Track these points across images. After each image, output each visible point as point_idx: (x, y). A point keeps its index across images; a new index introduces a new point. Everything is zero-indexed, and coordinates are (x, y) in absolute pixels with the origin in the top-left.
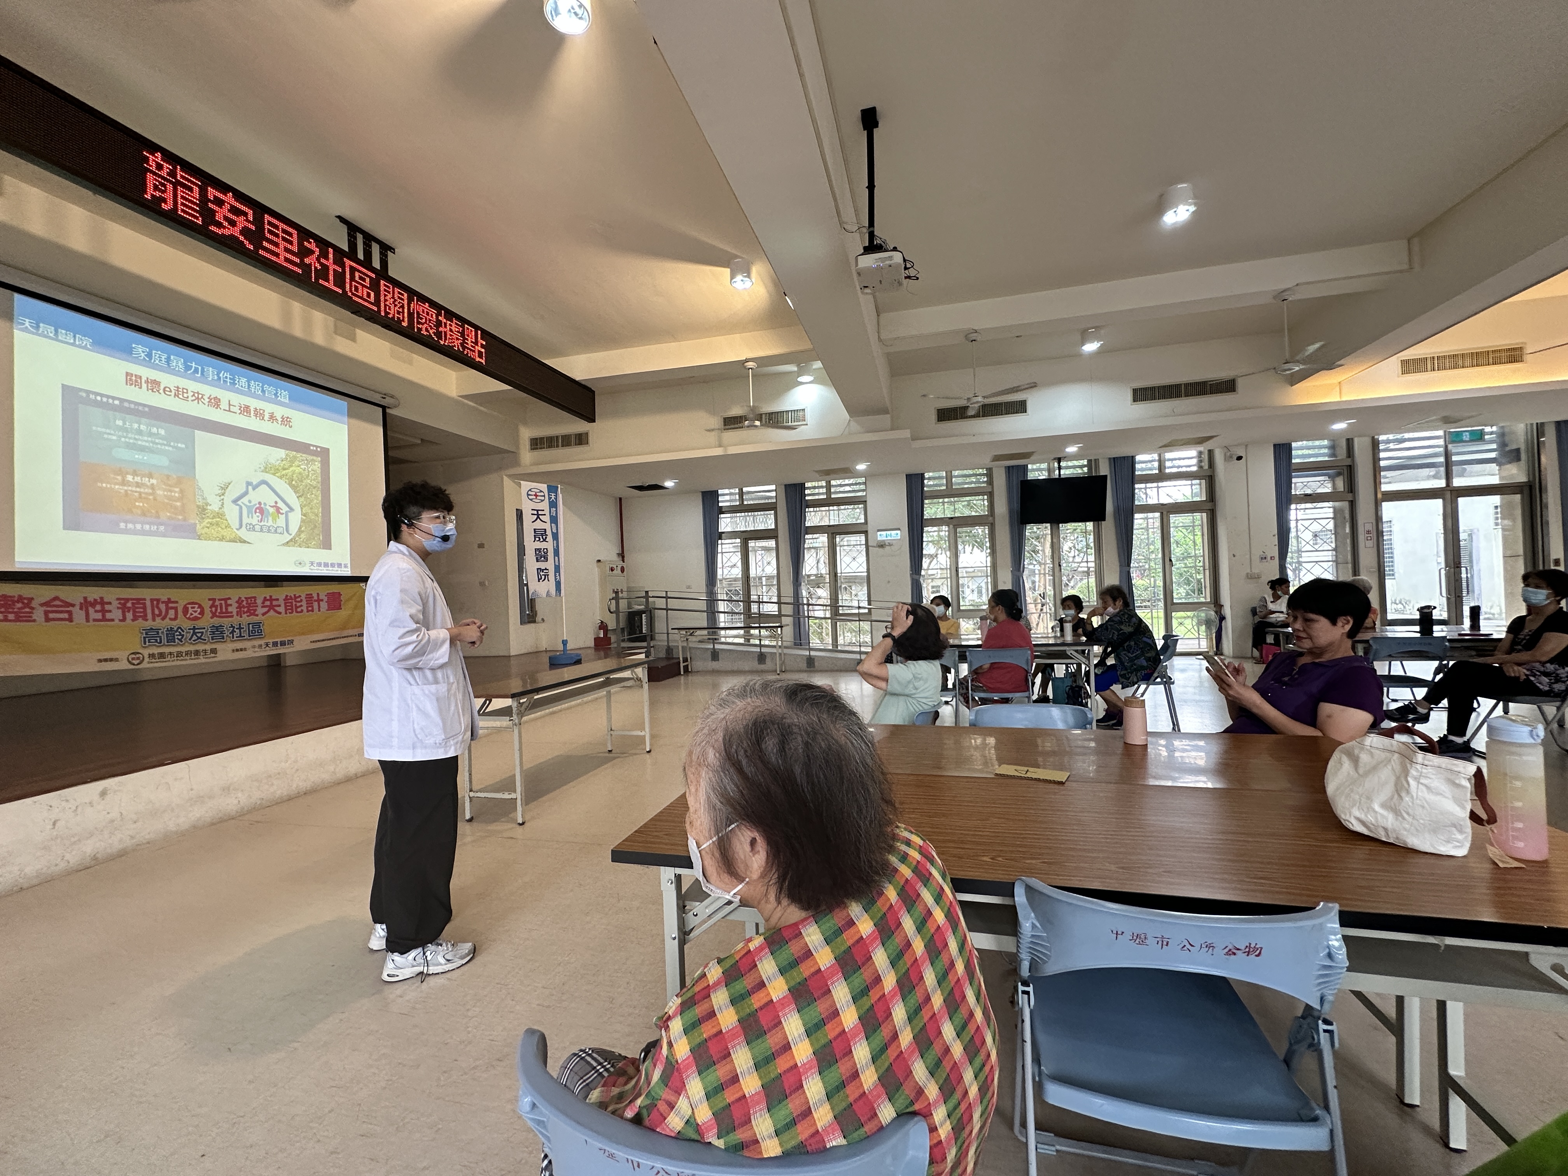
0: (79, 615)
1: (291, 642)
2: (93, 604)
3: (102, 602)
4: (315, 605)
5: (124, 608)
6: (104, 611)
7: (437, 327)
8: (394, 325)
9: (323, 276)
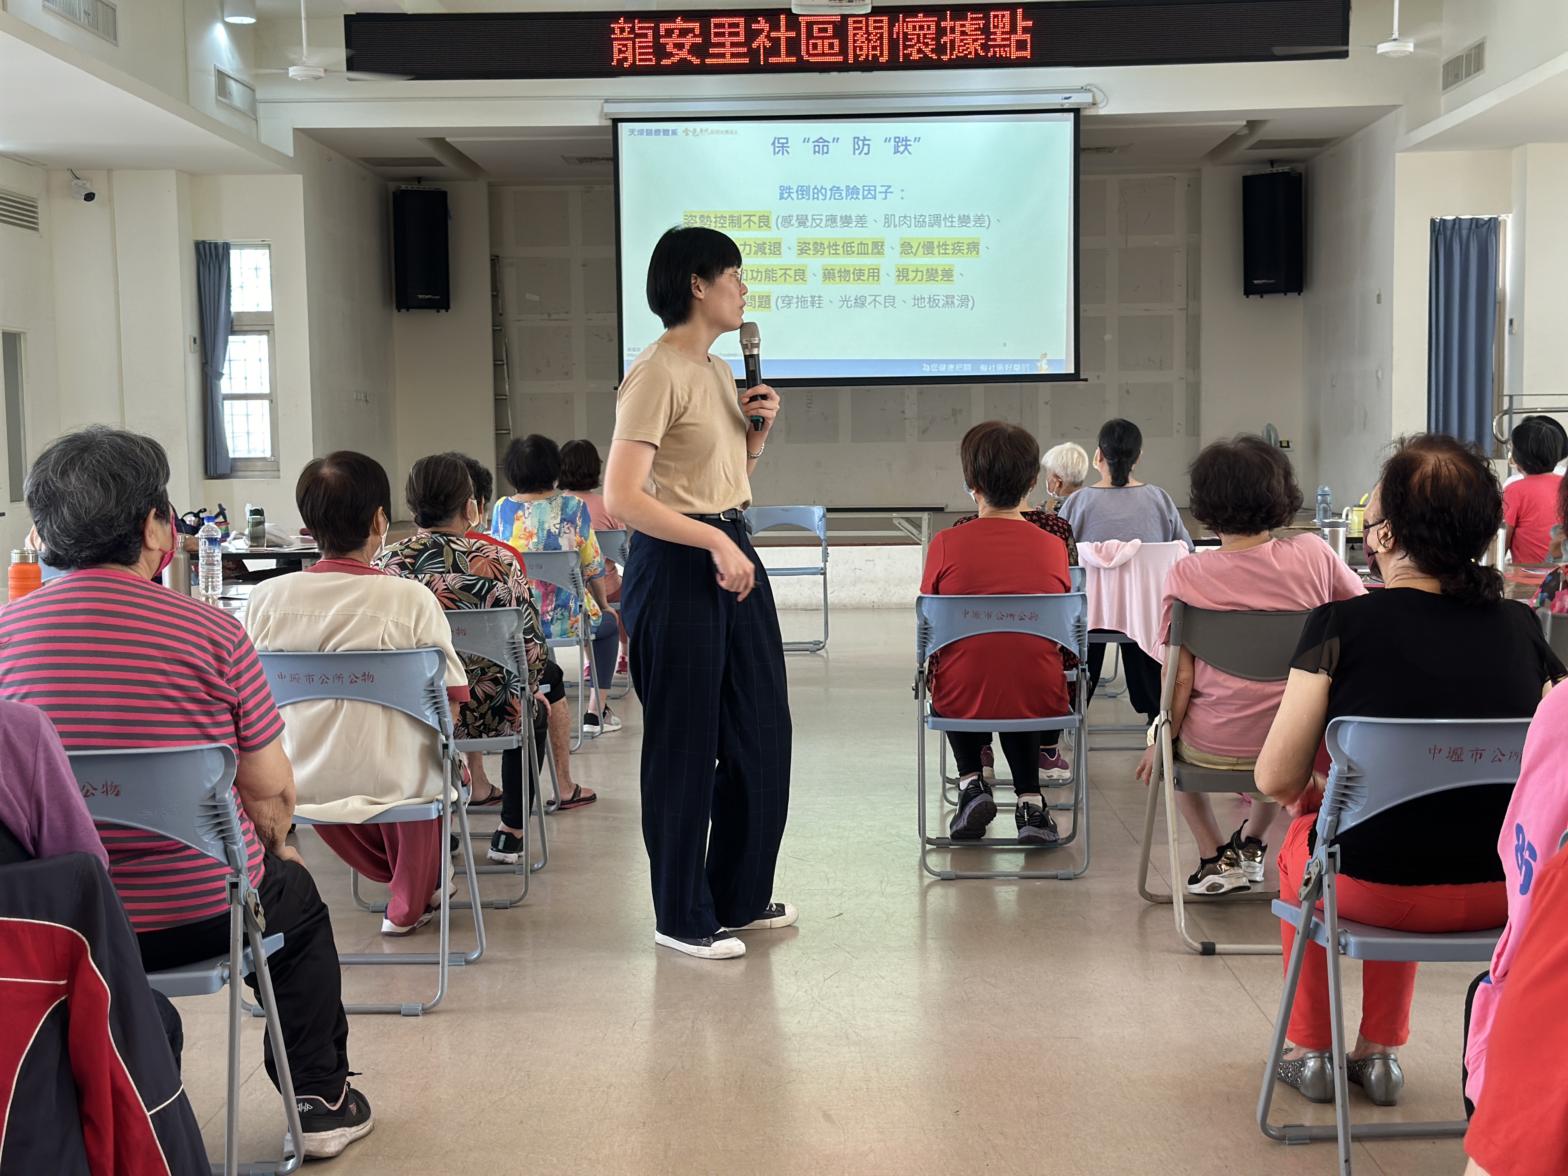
7: (937, 39)
8: (870, 66)
9: (774, 50)
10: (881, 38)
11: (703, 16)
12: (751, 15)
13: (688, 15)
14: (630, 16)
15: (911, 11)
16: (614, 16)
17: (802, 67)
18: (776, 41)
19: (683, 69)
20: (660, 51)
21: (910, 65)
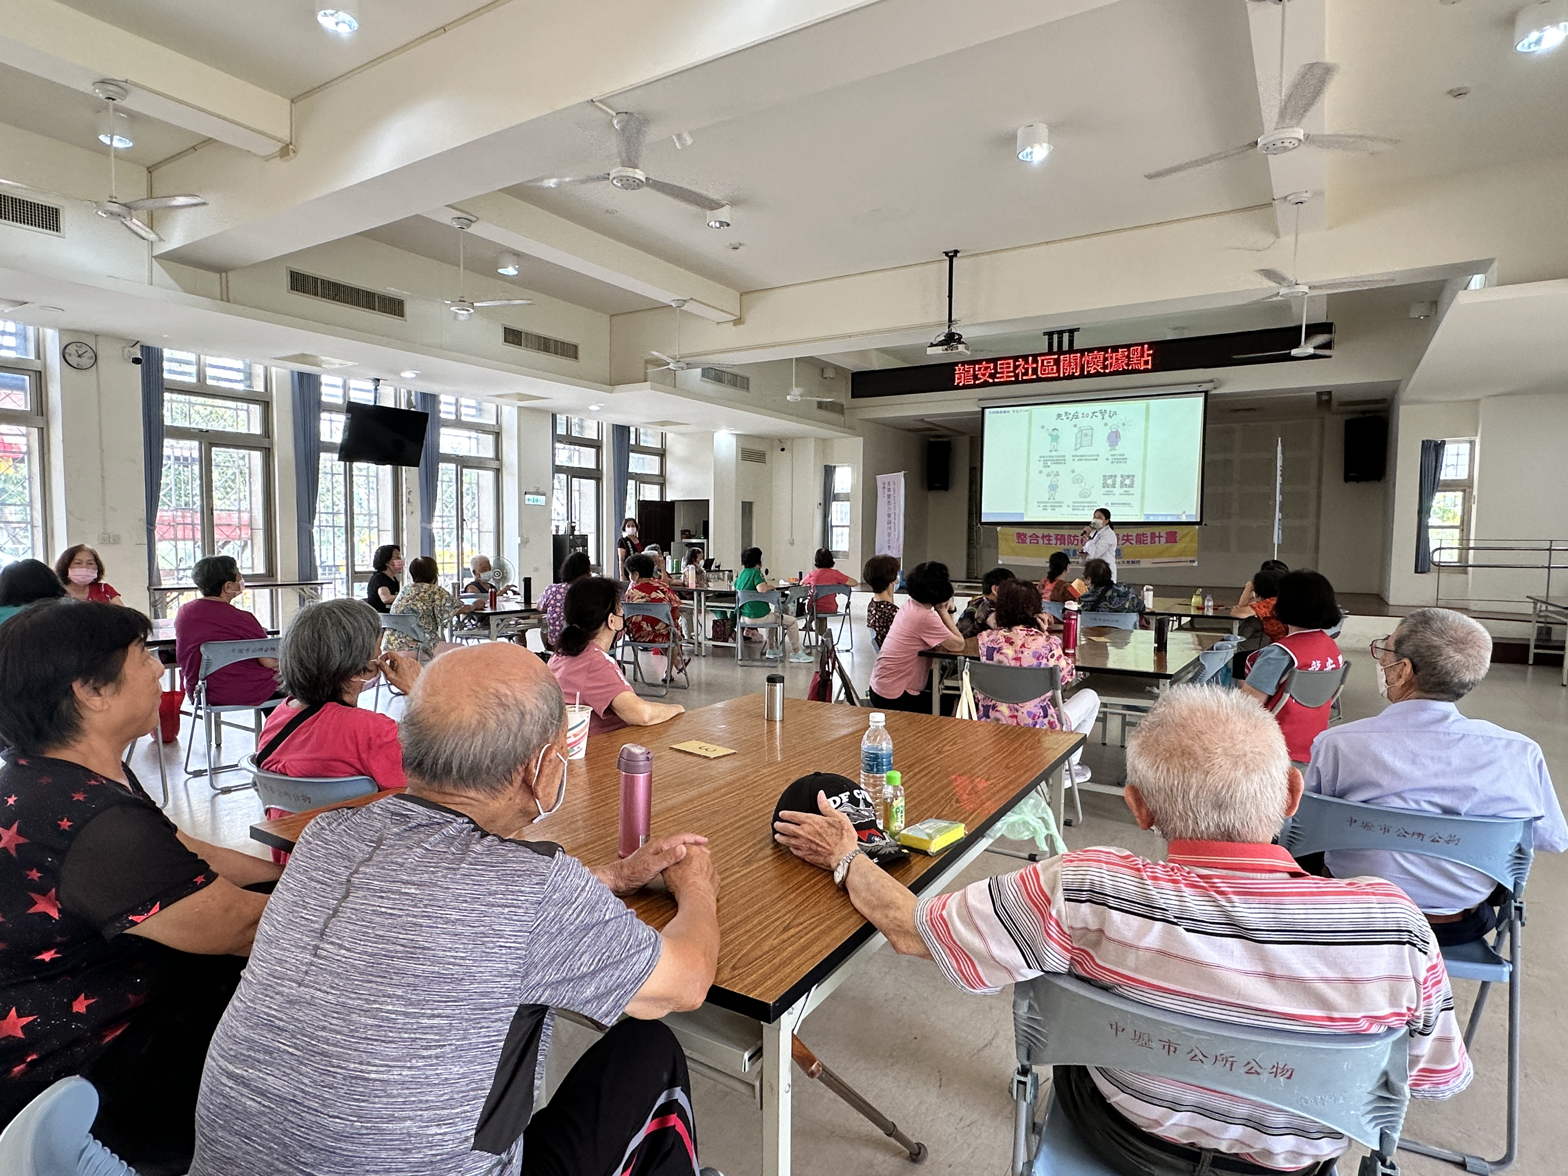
0: (1041, 541)
1: (1138, 562)
2: (1046, 536)
3: (1049, 536)
4: (1157, 539)
5: (1056, 539)
6: (1049, 540)
7: (1104, 363)
8: (1071, 377)
9: (1026, 374)
10: (1076, 365)
11: (994, 361)
12: (1016, 358)
13: (988, 361)
14: (963, 363)
15: (1090, 350)
16: (956, 364)
17: (1039, 380)
18: (1027, 369)
19: (985, 384)
20: (975, 377)
21: (1090, 375)
